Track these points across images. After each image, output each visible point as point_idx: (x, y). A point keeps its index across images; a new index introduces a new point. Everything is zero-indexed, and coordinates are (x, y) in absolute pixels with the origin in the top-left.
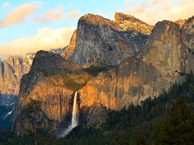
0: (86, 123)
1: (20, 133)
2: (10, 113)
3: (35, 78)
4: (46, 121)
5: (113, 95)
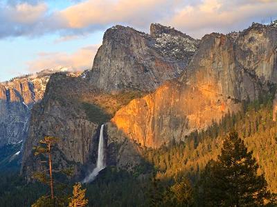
0: (115, 164)
1: (32, 179)
2: (18, 153)
3: (49, 108)
4: (64, 163)
5: (149, 128)
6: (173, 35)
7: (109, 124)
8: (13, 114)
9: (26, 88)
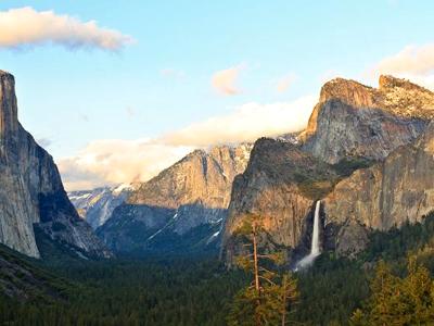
0: (334, 249)
1: (233, 266)
2: (216, 234)
3: (254, 180)
4: (271, 246)
5: (376, 205)
6: (408, 89)
7: (326, 200)
8: (211, 187)
9: (227, 157)
